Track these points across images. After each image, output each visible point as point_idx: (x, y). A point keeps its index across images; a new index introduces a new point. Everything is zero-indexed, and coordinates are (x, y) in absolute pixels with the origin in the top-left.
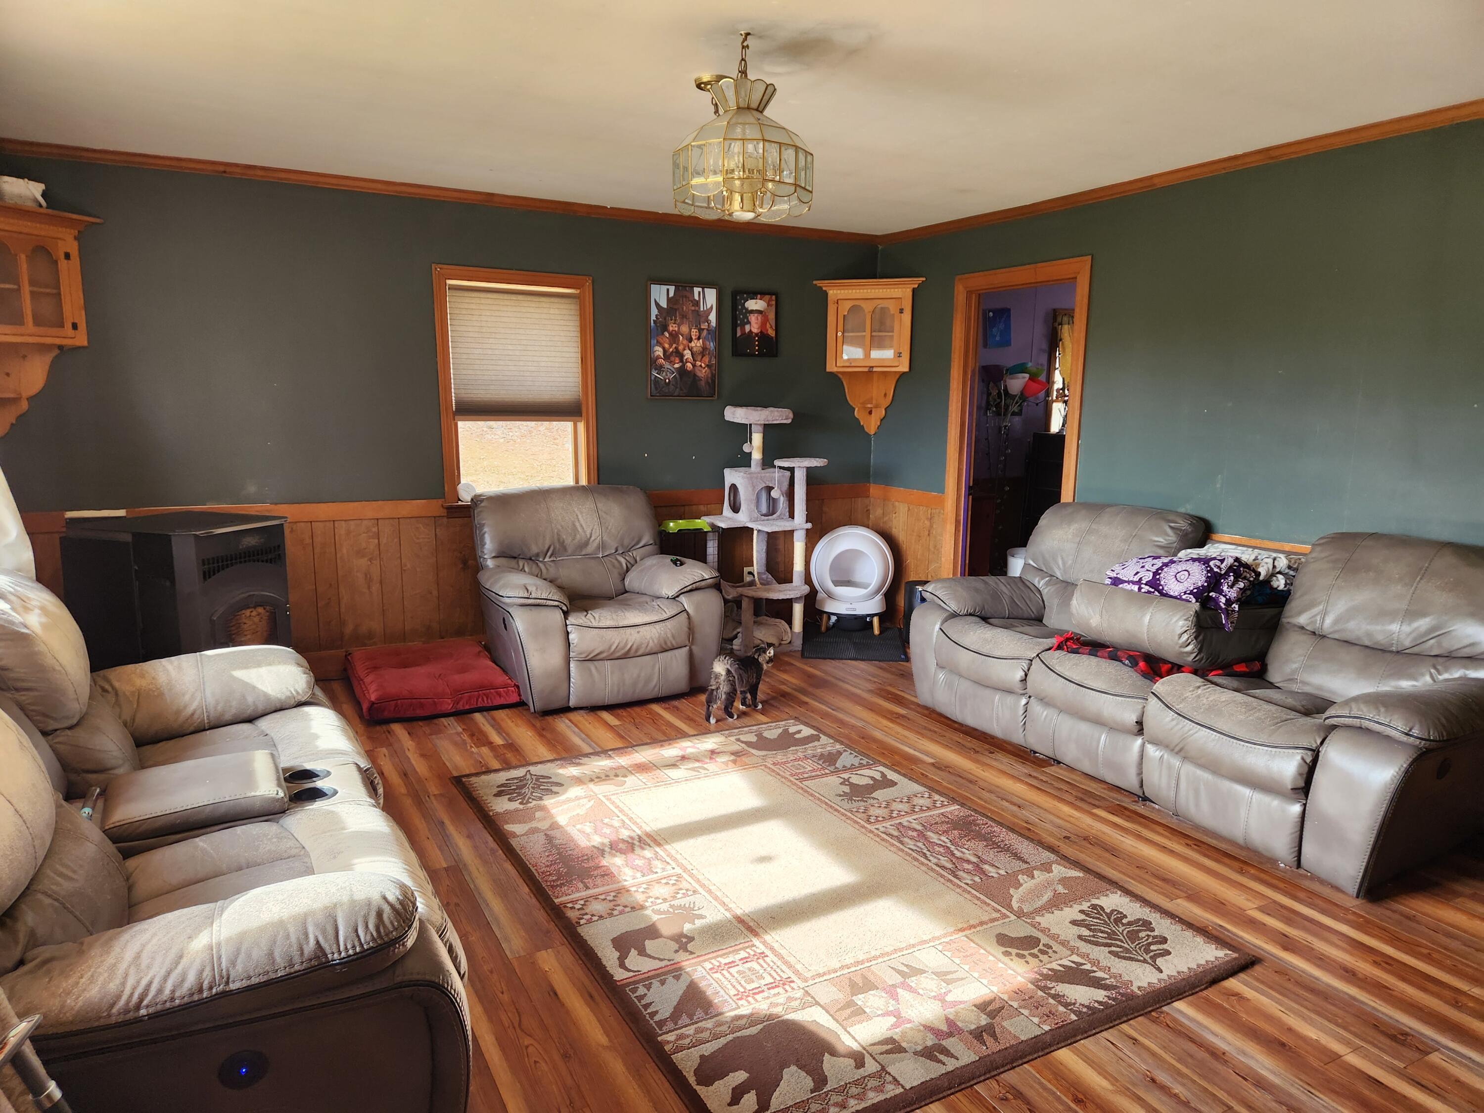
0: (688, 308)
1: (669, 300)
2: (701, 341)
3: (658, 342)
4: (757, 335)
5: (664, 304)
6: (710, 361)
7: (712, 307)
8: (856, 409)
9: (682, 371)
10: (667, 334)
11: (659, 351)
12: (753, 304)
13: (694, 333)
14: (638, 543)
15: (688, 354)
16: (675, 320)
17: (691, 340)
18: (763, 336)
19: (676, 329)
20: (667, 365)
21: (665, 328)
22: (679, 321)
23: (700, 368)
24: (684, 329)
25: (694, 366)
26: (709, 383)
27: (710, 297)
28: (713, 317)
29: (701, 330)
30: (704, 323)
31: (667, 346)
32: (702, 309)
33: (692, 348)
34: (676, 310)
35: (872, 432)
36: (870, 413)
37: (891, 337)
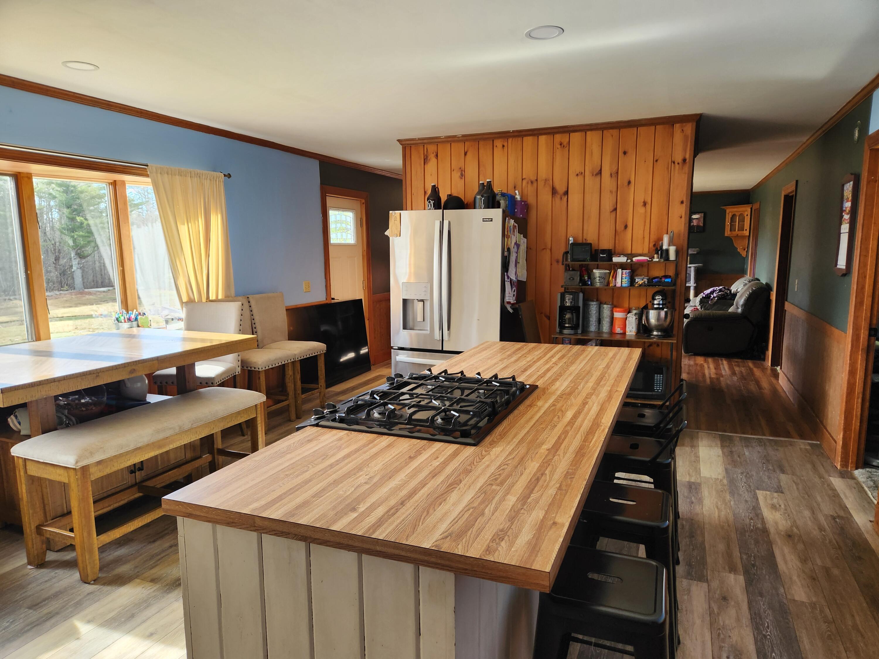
8: (738, 248)
12: (694, 217)
18: (698, 226)
35: (745, 256)
36: (745, 250)
37: (744, 224)
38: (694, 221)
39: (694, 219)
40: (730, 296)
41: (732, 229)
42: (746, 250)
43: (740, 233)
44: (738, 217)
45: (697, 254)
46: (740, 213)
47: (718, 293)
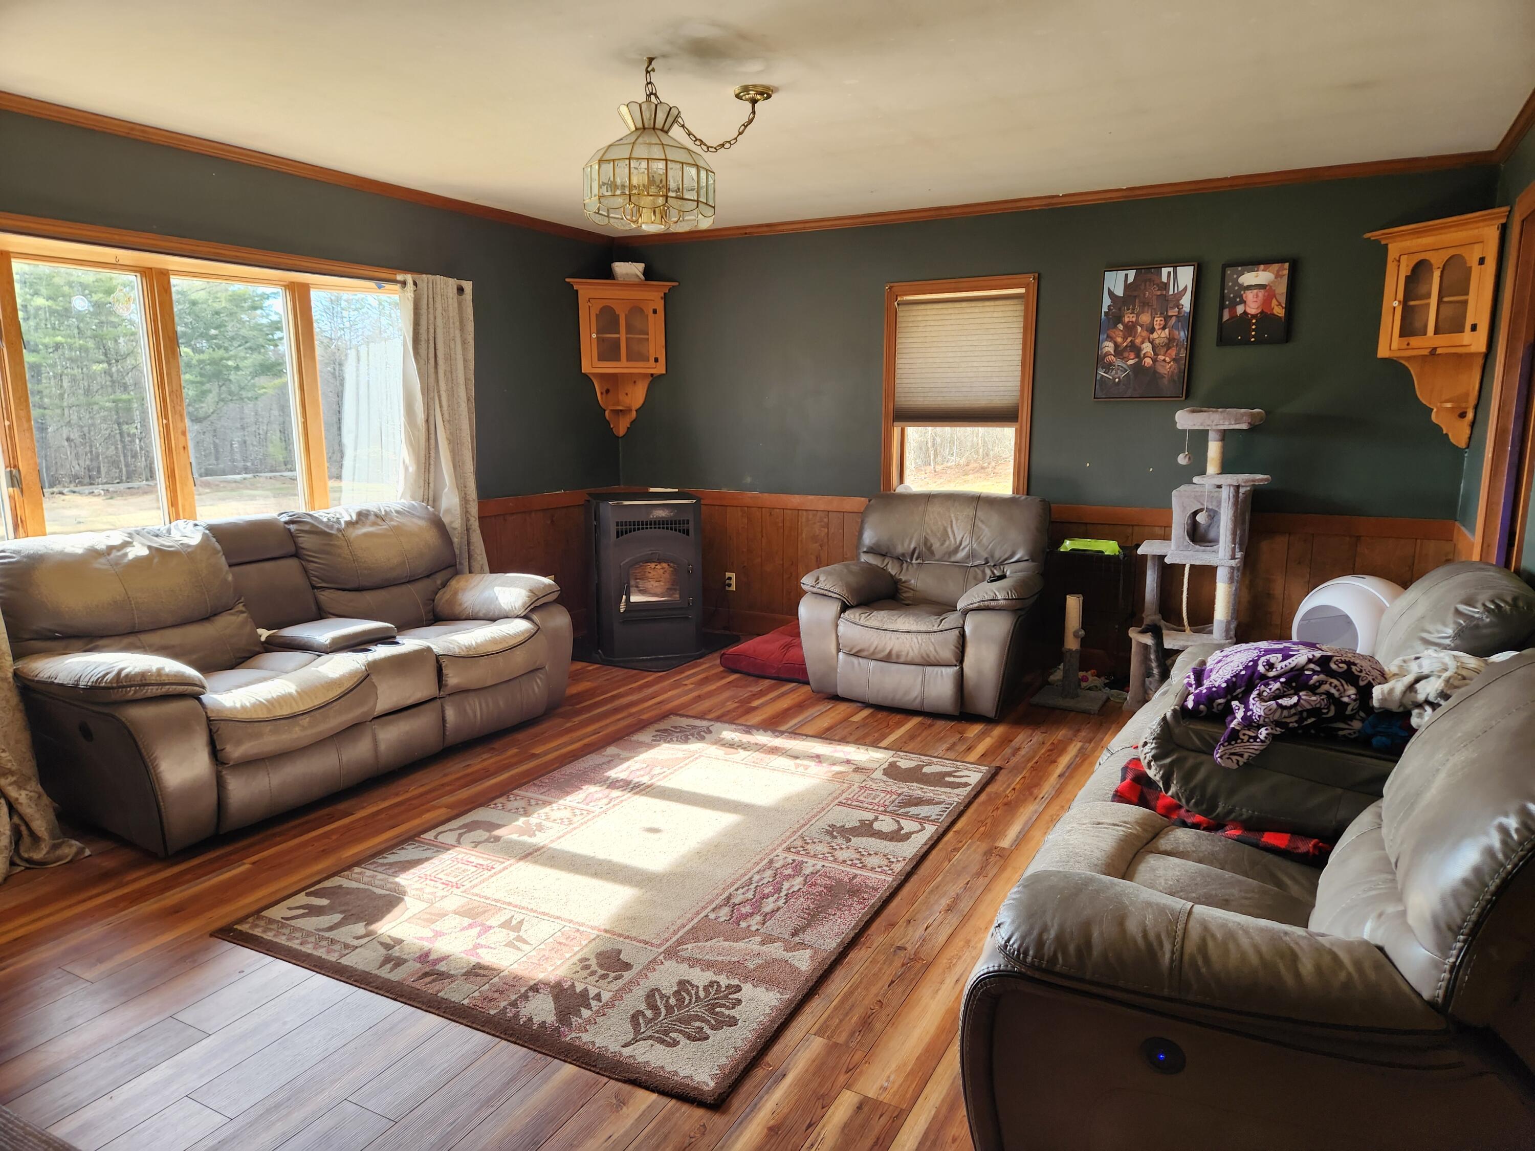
0: (1152, 293)
1: (1127, 287)
2: (1167, 330)
3: (1108, 336)
4: (1254, 316)
5: (1119, 292)
6: (1177, 354)
7: (1186, 288)
8: (1435, 410)
9: (1138, 369)
10: (1121, 327)
11: (1108, 347)
12: (1249, 278)
13: (1158, 321)
14: (1012, 556)
15: (1147, 348)
16: (1133, 309)
17: (1152, 330)
18: (1265, 317)
19: (1134, 319)
20: (1118, 362)
21: (1118, 319)
22: (1138, 309)
23: (1163, 363)
24: (1145, 318)
25: (1155, 361)
26: (1174, 381)
27: (1186, 276)
28: (1186, 302)
29: (1167, 318)
30: (1172, 308)
31: (1119, 340)
32: (1171, 292)
33: (1154, 340)
34: (1135, 297)
35: (1462, 444)
36: (1463, 415)
37: (1465, 302)
38: (1249, 296)
39: (1249, 288)
40: (1357, 725)
41: (1408, 329)
42: (1470, 415)
43: (1444, 343)
44: (1437, 274)
45: (1254, 429)
46: (1445, 255)
47: (1275, 697)
